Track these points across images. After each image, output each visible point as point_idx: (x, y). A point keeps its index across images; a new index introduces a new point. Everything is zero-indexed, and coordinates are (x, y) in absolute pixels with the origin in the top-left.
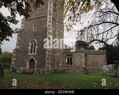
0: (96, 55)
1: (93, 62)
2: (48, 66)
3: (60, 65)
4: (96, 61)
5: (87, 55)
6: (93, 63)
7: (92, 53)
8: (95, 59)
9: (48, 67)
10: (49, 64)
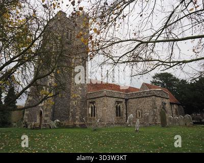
0: (140, 99)
1: (136, 111)
2: (46, 118)
3: (77, 117)
4: (141, 110)
5: (130, 100)
6: (137, 114)
7: (135, 96)
8: (140, 106)
9: (46, 121)
10: (47, 116)
